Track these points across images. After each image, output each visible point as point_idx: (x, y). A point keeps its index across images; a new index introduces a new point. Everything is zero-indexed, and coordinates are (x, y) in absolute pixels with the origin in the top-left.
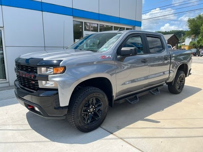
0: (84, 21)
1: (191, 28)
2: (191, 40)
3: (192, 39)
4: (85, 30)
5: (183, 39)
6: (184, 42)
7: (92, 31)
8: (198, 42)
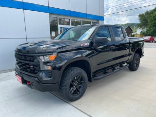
0: (58, 17)
1: (141, 21)
2: (141, 30)
4: (59, 24)
6: (136, 31)
7: (66, 25)
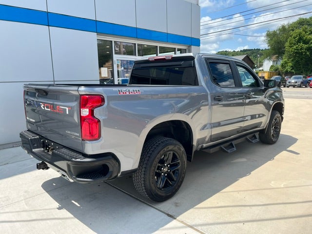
0: (113, 39)
1: (271, 46)
2: (271, 63)
3: (274, 61)
4: (116, 53)
5: (260, 62)
6: (261, 66)
8: (282, 66)
